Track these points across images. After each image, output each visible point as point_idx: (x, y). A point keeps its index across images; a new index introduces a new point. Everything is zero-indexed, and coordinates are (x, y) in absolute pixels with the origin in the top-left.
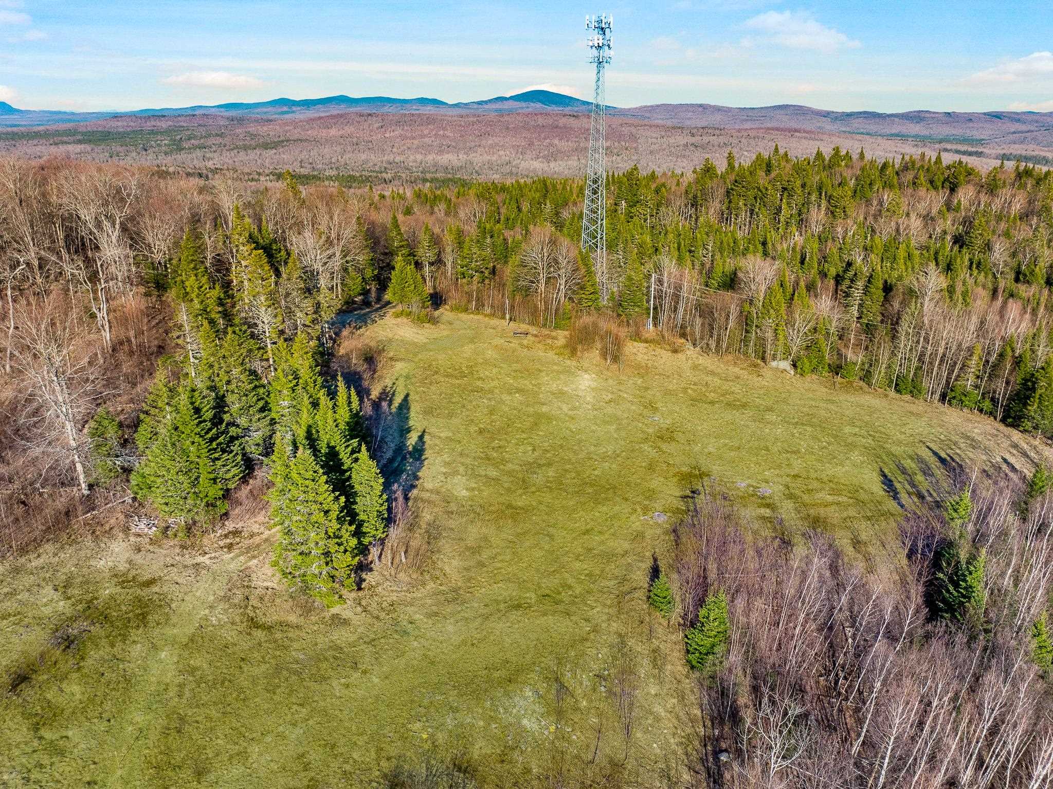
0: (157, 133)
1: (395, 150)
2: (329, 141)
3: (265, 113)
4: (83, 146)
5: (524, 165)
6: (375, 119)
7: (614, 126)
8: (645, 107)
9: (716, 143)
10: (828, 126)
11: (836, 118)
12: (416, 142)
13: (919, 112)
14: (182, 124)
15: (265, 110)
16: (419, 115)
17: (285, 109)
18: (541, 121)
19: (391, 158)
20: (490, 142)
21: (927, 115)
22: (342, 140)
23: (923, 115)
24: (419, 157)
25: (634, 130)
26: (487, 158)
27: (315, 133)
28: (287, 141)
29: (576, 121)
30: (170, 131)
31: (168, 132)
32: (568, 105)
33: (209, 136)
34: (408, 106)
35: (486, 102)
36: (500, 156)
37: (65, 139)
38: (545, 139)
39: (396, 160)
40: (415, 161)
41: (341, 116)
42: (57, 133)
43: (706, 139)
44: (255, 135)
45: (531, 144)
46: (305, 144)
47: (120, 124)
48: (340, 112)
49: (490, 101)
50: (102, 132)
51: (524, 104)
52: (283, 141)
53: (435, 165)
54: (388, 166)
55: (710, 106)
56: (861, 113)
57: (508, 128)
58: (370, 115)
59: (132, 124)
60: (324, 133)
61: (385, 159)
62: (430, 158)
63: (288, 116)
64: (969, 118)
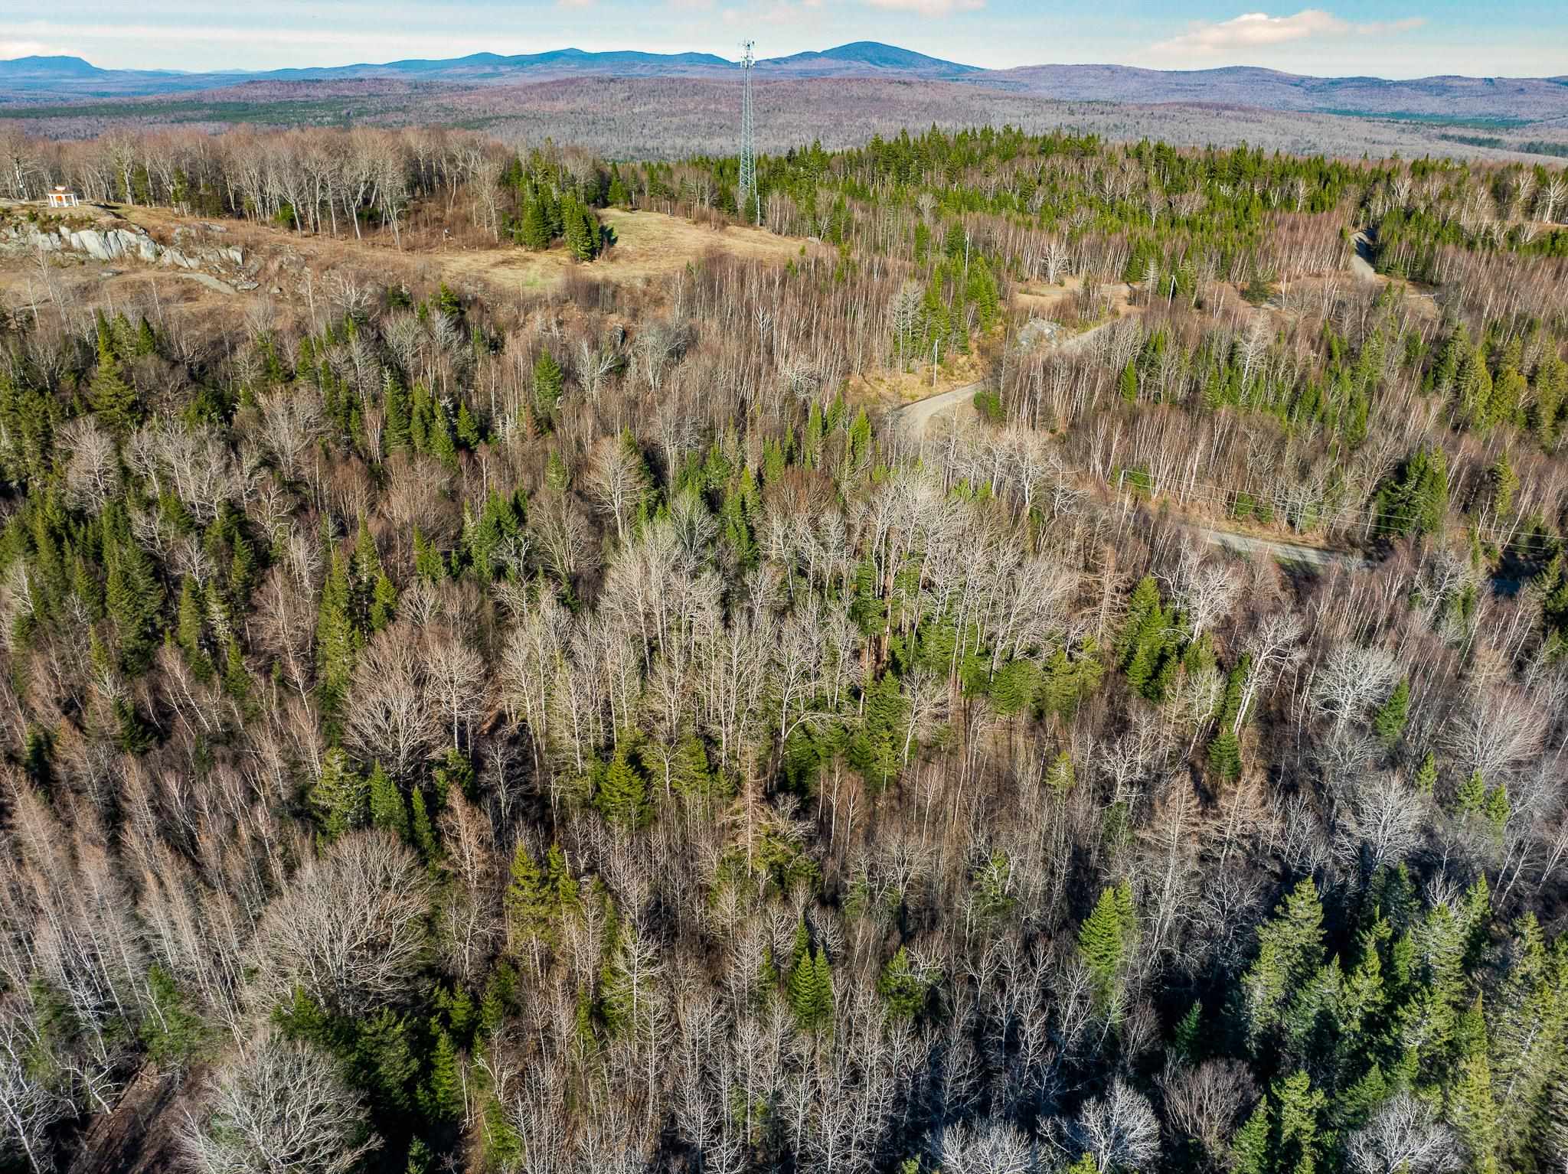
0: (313, 106)
1: (646, 132)
2: (555, 118)
3: (460, 76)
4: (217, 124)
6: (619, 86)
7: (960, 99)
8: (1023, 68)
9: (1103, 125)
10: (1299, 100)
11: (1313, 88)
12: (676, 120)
13: (1444, 78)
14: (347, 93)
15: (460, 71)
16: (683, 81)
17: (488, 70)
18: (856, 90)
19: (641, 143)
20: (780, 121)
21: (1457, 83)
22: (572, 118)
23: (1449, 83)
24: (679, 142)
27: (535, 107)
28: (497, 118)
29: (908, 91)
30: (334, 102)
31: (329, 104)
32: (909, 65)
33: (386, 110)
34: (669, 66)
35: (785, 60)
37: (189, 114)
38: (859, 116)
39: (647, 146)
40: (674, 148)
41: (572, 82)
42: (175, 106)
44: (451, 110)
45: (838, 124)
46: (522, 123)
47: (259, 92)
48: (570, 76)
49: (793, 58)
50: (238, 104)
51: (842, 64)
52: (490, 119)
54: (636, 154)
55: (1122, 68)
56: (1353, 80)
57: (808, 101)
58: (612, 80)
59: (277, 93)
60: (547, 107)
61: (632, 144)
62: (694, 143)
63: (494, 81)
64: (1521, 87)
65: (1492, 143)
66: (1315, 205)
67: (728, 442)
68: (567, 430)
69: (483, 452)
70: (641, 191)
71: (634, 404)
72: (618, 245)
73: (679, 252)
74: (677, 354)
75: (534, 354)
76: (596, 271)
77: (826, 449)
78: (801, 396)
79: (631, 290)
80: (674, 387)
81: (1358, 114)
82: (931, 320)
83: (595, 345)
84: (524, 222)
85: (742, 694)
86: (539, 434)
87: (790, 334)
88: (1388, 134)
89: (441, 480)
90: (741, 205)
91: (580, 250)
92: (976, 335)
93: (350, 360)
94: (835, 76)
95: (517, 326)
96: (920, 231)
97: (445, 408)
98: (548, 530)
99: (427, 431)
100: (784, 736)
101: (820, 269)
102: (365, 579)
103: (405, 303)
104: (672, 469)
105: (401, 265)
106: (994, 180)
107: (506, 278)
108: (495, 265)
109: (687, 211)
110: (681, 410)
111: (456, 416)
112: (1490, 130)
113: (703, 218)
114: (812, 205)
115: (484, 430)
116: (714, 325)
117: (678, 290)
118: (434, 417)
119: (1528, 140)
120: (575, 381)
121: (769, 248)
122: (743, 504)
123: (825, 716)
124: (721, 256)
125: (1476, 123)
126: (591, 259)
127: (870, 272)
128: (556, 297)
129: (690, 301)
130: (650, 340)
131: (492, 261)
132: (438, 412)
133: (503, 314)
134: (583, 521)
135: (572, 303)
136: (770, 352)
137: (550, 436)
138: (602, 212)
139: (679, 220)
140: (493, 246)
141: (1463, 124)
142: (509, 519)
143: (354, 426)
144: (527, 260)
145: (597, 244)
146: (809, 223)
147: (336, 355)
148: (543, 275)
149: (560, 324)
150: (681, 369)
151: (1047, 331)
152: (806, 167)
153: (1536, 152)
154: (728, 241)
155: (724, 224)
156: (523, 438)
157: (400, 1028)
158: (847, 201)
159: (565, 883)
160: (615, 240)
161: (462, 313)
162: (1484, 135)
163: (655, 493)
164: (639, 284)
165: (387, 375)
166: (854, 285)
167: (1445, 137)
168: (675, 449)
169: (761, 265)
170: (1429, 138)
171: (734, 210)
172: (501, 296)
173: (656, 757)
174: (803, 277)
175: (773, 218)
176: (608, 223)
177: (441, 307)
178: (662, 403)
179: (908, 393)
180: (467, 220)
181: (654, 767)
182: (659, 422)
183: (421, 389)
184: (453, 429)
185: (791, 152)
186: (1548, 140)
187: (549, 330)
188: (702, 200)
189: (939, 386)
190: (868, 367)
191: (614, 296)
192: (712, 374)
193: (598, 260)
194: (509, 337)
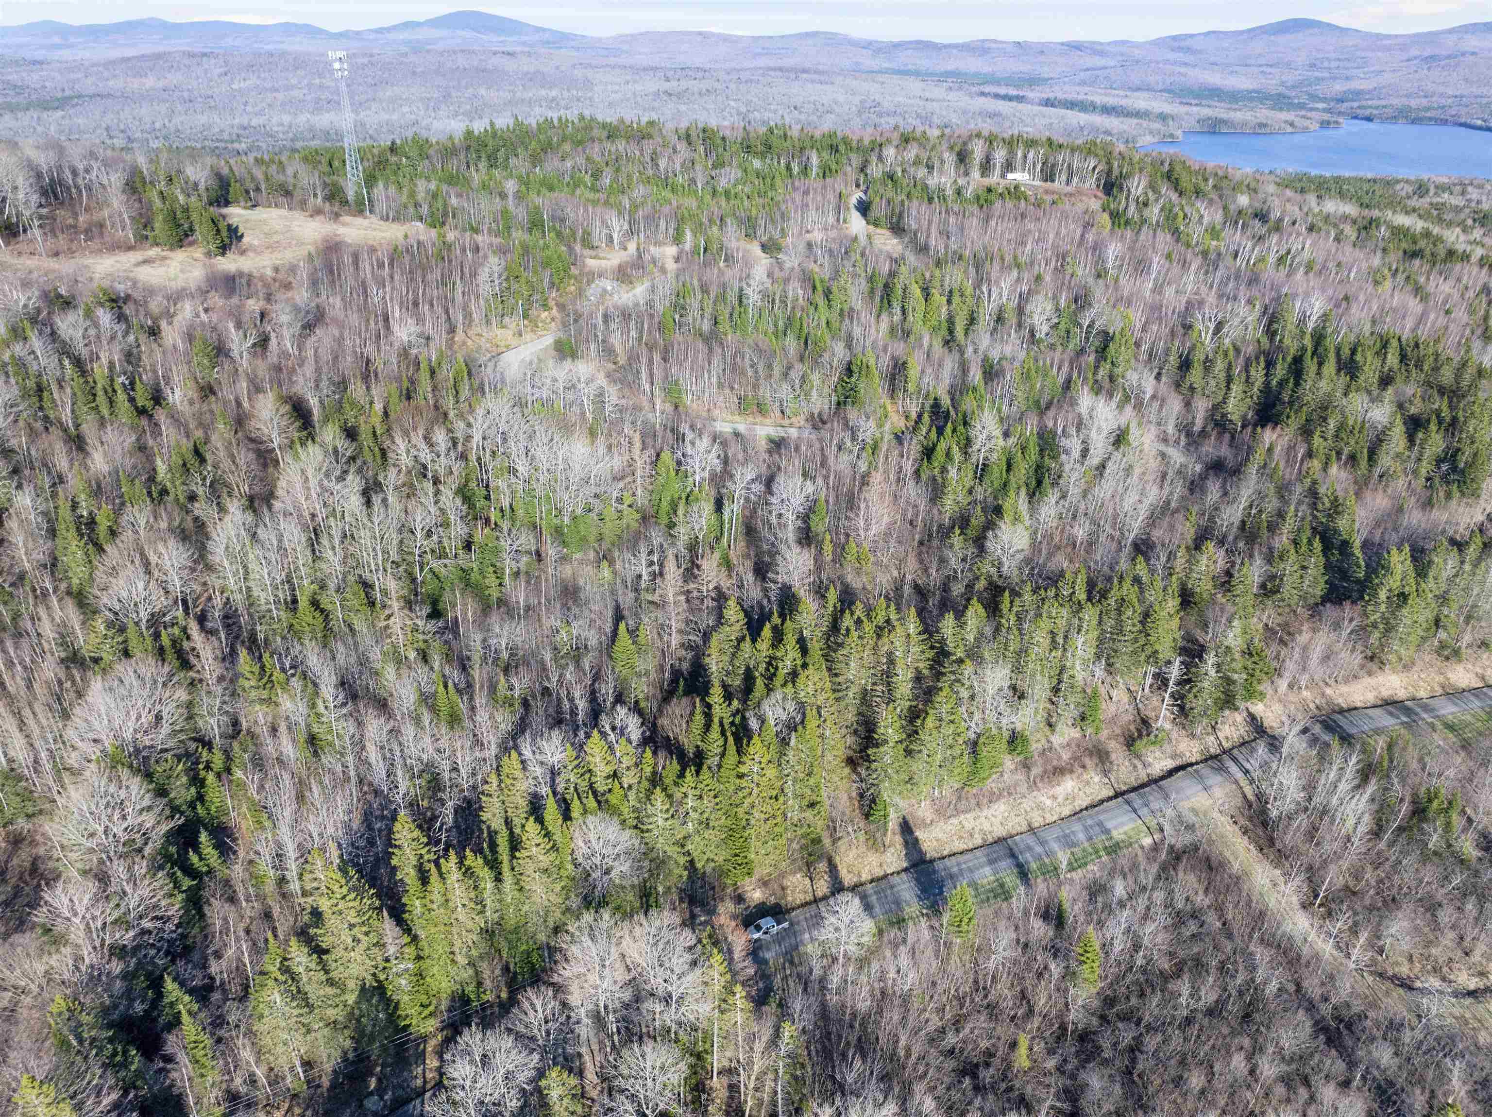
1: (249, 109)
2: (145, 96)
3: (22, 46)
5: (437, 125)
6: (213, 61)
7: (563, 68)
9: (697, 90)
10: (868, 62)
11: (879, 50)
12: (280, 96)
13: (983, 41)
15: (20, 41)
16: (283, 54)
17: (56, 40)
18: (462, 61)
19: (245, 120)
20: (388, 94)
21: (993, 45)
22: (165, 95)
23: (987, 45)
24: (286, 118)
25: (590, 74)
26: (384, 116)
27: (121, 85)
28: (79, 96)
32: (513, 34)
34: (264, 36)
35: (390, 29)
36: (404, 114)
38: (466, 88)
39: (253, 123)
40: (281, 124)
41: (159, 56)
43: (684, 84)
44: (22, 88)
45: (447, 97)
46: (109, 102)
48: (156, 50)
49: (394, 28)
51: (446, 32)
52: (71, 98)
53: (311, 129)
54: (242, 132)
55: (713, 34)
56: (911, 42)
57: (414, 73)
58: (205, 55)
60: (134, 84)
61: (237, 121)
62: (302, 119)
63: (66, 54)
64: (1041, 50)
65: (1020, 99)
66: (826, 172)
67: (356, 389)
68: (226, 393)
69: (161, 415)
70: (258, 189)
71: (278, 369)
72: (245, 240)
73: (301, 244)
74: (309, 327)
75: (190, 338)
76: (229, 263)
77: (435, 389)
78: (414, 351)
79: (262, 278)
80: (310, 353)
81: (916, 74)
82: (515, 286)
83: (239, 325)
84: (157, 225)
85: (385, 552)
86: (204, 398)
87: (401, 303)
88: (938, 92)
89: (130, 439)
90: (351, 195)
91: (212, 247)
92: (554, 295)
93: (33, 352)
94: (440, 46)
95: (170, 317)
96: (505, 212)
97: (123, 384)
98: (226, 464)
99: (111, 402)
100: (420, 579)
101: (422, 250)
102: (85, 513)
103: (67, 304)
104: (316, 414)
105: (54, 271)
106: (569, 164)
107: (150, 275)
108: (138, 264)
109: (303, 205)
110: (318, 370)
111: (133, 389)
112: (1017, 87)
113: (318, 212)
114: (412, 194)
115: (157, 398)
116: (337, 302)
117: (303, 274)
118: (114, 391)
119: (1045, 96)
120: (227, 355)
121: (378, 235)
122: (374, 433)
123: (447, 561)
124: (337, 244)
125: (1009, 81)
126: (223, 254)
127: (464, 250)
128: (199, 289)
129: (314, 283)
130: (285, 318)
131: (133, 261)
132: (117, 387)
133: (155, 305)
134: (251, 456)
135: (213, 293)
136: (386, 320)
137: (213, 398)
138: (225, 211)
139: (297, 214)
140: (130, 248)
141: (997, 82)
142: (192, 460)
143: (47, 404)
144: (165, 258)
145: (227, 241)
146: (411, 210)
147: (18, 349)
148: (182, 271)
149: (206, 310)
150: (313, 338)
151: (609, 288)
152: (408, 158)
153: (1052, 106)
154: (341, 230)
155: (337, 215)
156: (191, 403)
157: (180, 767)
158: (444, 187)
159: (278, 676)
160: (242, 236)
161: (120, 308)
162: (1013, 92)
163: (305, 433)
164: (269, 273)
165: (66, 362)
166: (450, 261)
167: (982, 94)
168: (316, 399)
169: (372, 250)
170: (971, 95)
171: (345, 202)
172: (151, 291)
173: (330, 600)
174: (407, 259)
175: (381, 206)
176: (234, 221)
177: (102, 305)
178: (301, 365)
179: (502, 344)
180: (101, 226)
181: (329, 607)
182: (301, 380)
183: (100, 371)
184: (132, 400)
185: (393, 143)
186: (1060, 96)
187: (197, 315)
188: (315, 195)
189: (527, 336)
190: (470, 325)
191: (249, 285)
192: (340, 340)
193: (229, 254)
194: (163, 324)
